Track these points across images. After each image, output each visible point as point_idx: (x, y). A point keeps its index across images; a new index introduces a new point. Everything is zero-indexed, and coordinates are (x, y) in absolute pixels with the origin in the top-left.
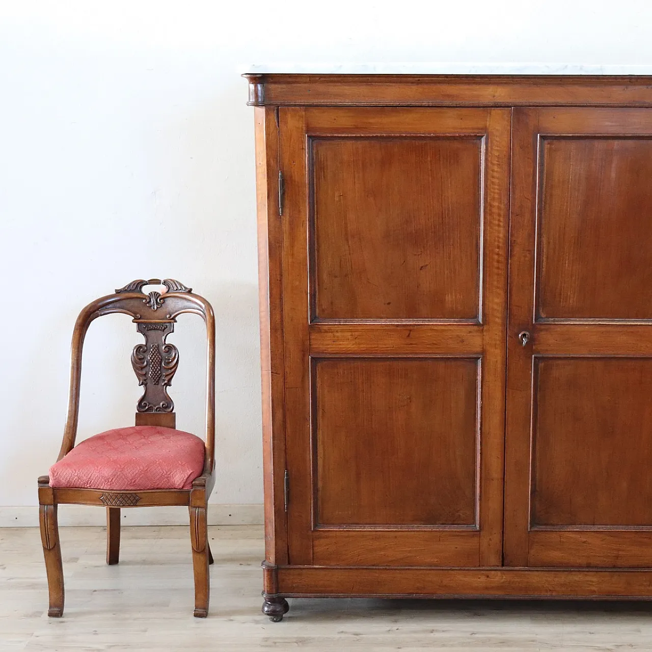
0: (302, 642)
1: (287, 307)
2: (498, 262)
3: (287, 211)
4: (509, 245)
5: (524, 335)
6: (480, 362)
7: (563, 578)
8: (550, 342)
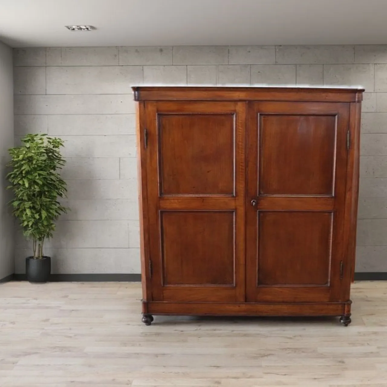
0: (158, 334)
1: (149, 189)
2: (242, 169)
3: (149, 146)
4: (246, 161)
5: (254, 202)
6: (234, 213)
7: (272, 307)
8: (265, 205)
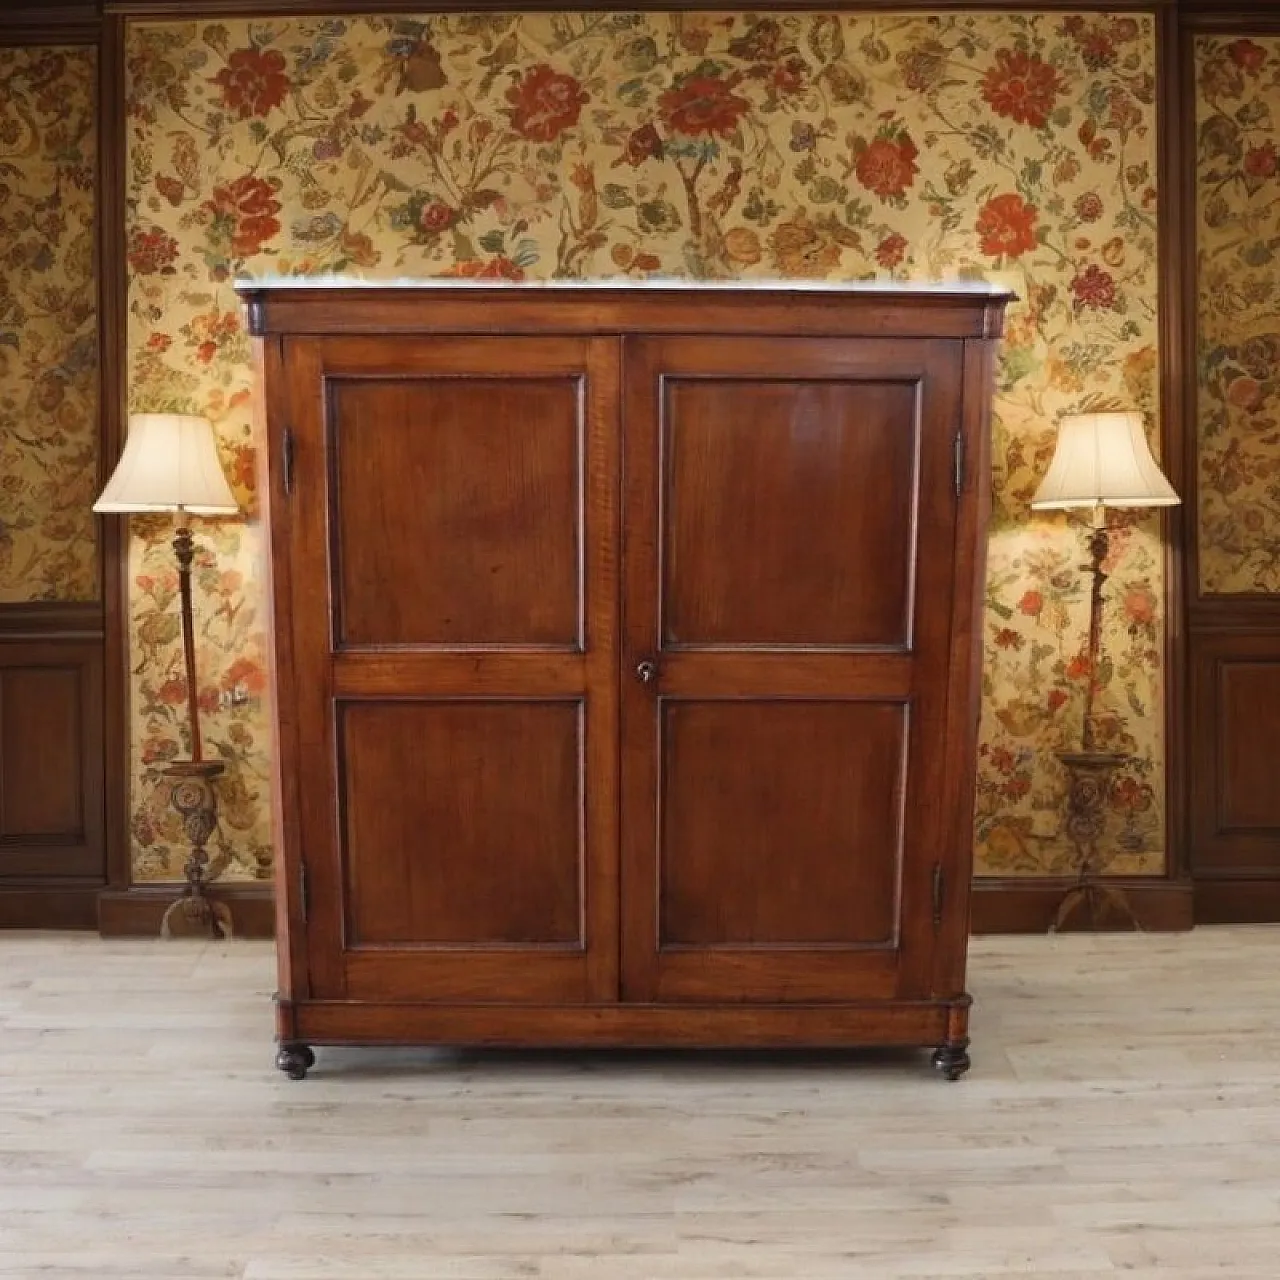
0: (329, 1109)
1: (298, 627)
2: (606, 560)
3: (297, 486)
4: (621, 536)
5: (645, 668)
6: (581, 708)
7: (707, 1018)
8: (684, 678)
